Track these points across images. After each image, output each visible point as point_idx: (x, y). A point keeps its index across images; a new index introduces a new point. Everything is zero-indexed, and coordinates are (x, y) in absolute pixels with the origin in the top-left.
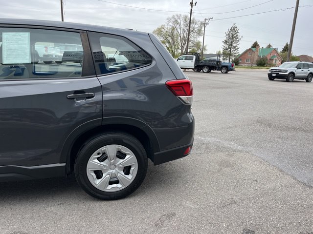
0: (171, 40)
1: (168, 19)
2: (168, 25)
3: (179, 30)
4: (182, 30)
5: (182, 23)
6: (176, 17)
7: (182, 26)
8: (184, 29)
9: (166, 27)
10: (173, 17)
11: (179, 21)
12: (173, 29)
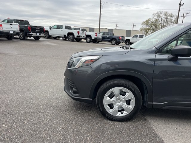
0: (154, 28)
1: (153, 14)
2: (153, 18)
3: (161, 21)
4: (163, 21)
5: (163, 16)
6: (159, 13)
7: (163, 18)
8: (164, 21)
9: (152, 19)
10: (157, 13)
11: (161, 15)
12: (156, 21)
